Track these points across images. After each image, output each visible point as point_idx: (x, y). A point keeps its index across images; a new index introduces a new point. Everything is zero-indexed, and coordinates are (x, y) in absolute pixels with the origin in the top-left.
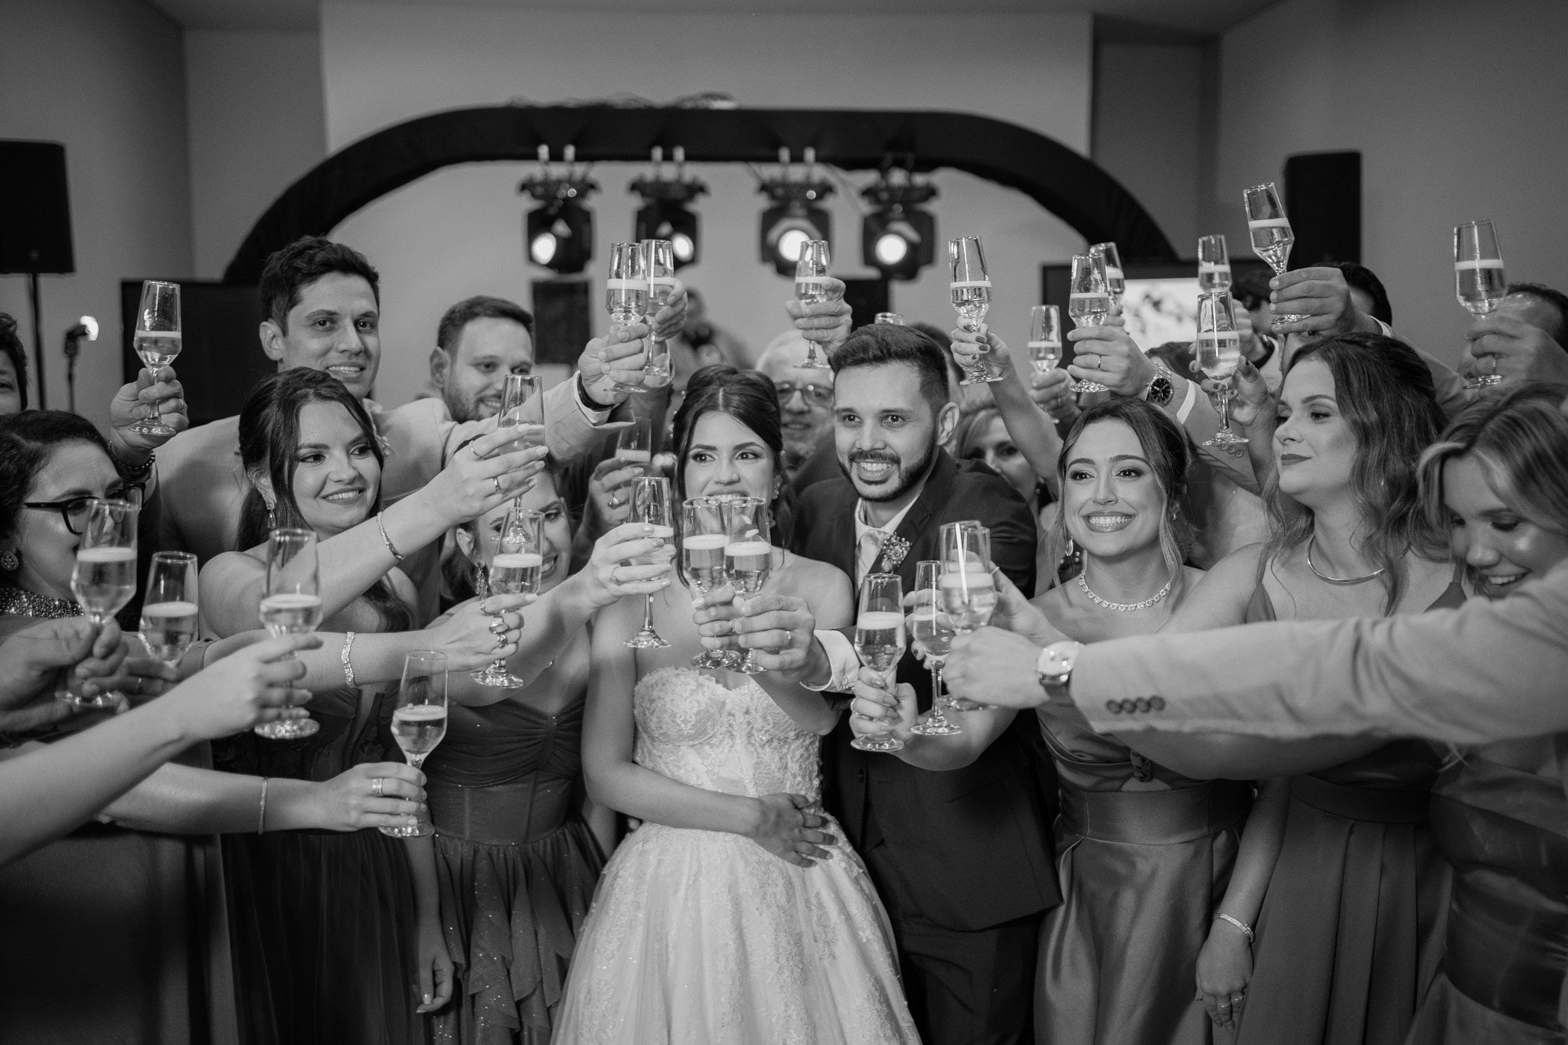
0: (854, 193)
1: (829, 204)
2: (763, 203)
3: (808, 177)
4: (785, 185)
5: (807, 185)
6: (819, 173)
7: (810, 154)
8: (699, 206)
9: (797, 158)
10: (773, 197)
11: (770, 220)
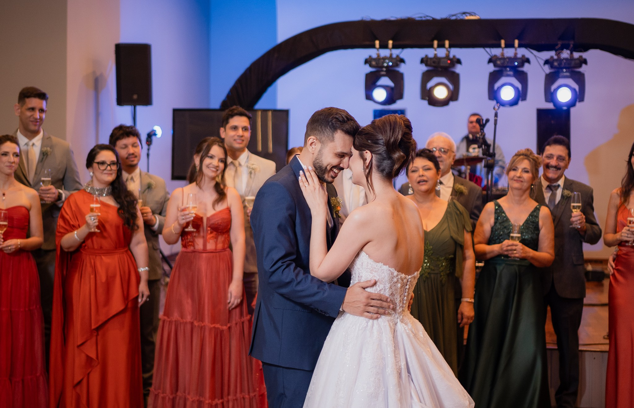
0: (542, 62)
1: (526, 68)
2: (491, 68)
3: (516, 54)
4: (503, 58)
5: (515, 58)
6: (522, 52)
7: (516, 42)
8: (458, 69)
9: (510, 45)
10: (495, 65)
11: (494, 77)
